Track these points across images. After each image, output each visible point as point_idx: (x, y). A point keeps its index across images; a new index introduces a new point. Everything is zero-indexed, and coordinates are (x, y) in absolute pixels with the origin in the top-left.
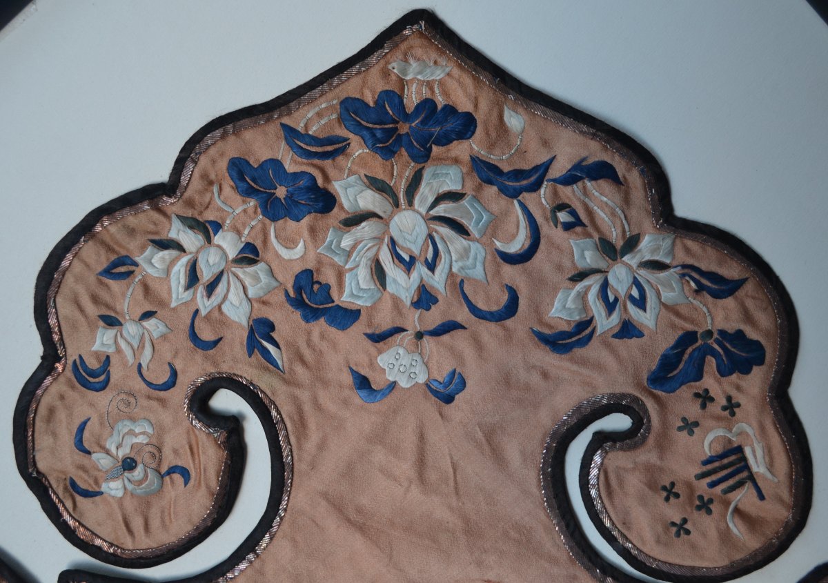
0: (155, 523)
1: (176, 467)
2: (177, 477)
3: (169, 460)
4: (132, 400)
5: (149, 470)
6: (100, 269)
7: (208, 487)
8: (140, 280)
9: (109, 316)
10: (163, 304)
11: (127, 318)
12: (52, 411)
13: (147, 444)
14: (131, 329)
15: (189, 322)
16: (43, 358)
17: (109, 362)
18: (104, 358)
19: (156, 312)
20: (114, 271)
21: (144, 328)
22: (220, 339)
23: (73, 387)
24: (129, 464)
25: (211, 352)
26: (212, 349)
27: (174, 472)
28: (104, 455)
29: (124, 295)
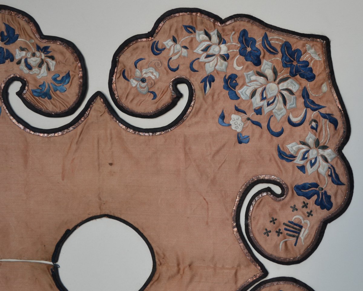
0: (135, 102)
1: (155, 93)
2: (152, 96)
3: (154, 89)
4: (160, 65)
5: (147, 87)
6: (185, 24)
7: (158, 105)
8: (192, 37)
9: (175, 38)
10: (192, 48)
11: (180, 43)
12: (137, 48)
13: (153, 80)
14: (178, 47)
15: (194, 59)
16: (149, 32)
17: (164, 50)
18: (164, 48)
19: (188, 49)
20: (188, 28)
21: (182, 50)
22: (197, 71)
23: (149, 47)
24: (143, 80)
26: (193, 71)
27: (152, 93)
28: (140, 72)
29: (185, 37)
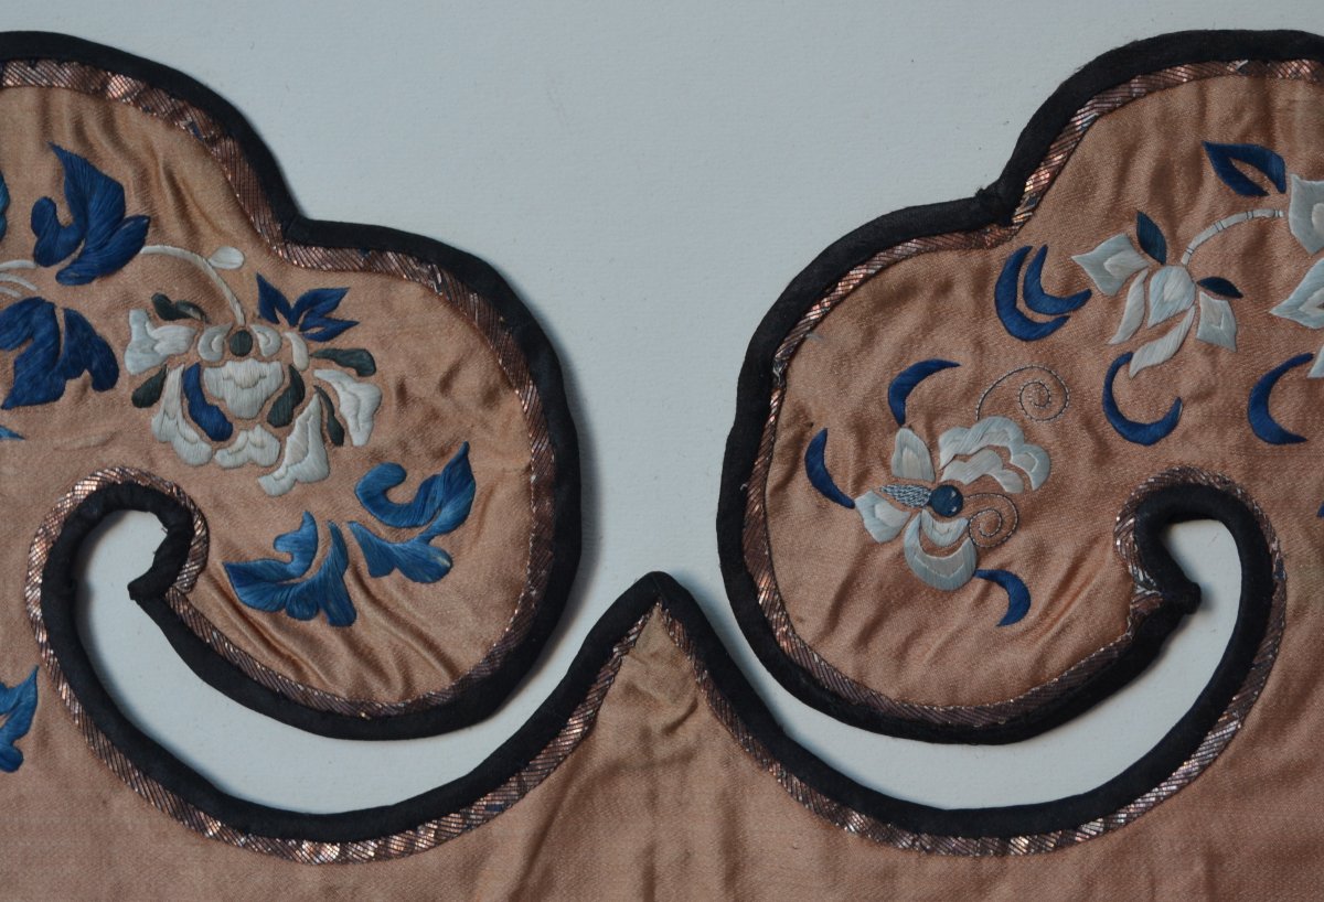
0: (891, 636)
1: (1015, 578)
2: (1000, 599)
3: (1014, 554)
4: (1057, 405)
5: (967, 541)
6: (1214, 137)
7: (1041, 661)
8: (1261, 219)
9: (1156, 228)
10: (1264, 295)
11: (1184, 260)
12: (906, 292)
13: (1007, 497)
14: (1171, 286)
15: (1276, 364)
16: (981, 194)
17: (1083, 303)
18: (1078, 290)
19: (1240, 296)
20: (1237, 164)
21: (1195, 303)
22: (1297, 439)
23: (979, 289)
24: (946, 501)
25: (1262, 445)
26: (1270, 442)
27: (1002, 585)
28: (922, 446)
29: (1211, 219)
